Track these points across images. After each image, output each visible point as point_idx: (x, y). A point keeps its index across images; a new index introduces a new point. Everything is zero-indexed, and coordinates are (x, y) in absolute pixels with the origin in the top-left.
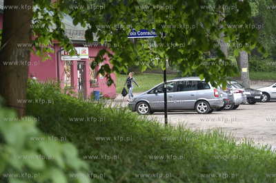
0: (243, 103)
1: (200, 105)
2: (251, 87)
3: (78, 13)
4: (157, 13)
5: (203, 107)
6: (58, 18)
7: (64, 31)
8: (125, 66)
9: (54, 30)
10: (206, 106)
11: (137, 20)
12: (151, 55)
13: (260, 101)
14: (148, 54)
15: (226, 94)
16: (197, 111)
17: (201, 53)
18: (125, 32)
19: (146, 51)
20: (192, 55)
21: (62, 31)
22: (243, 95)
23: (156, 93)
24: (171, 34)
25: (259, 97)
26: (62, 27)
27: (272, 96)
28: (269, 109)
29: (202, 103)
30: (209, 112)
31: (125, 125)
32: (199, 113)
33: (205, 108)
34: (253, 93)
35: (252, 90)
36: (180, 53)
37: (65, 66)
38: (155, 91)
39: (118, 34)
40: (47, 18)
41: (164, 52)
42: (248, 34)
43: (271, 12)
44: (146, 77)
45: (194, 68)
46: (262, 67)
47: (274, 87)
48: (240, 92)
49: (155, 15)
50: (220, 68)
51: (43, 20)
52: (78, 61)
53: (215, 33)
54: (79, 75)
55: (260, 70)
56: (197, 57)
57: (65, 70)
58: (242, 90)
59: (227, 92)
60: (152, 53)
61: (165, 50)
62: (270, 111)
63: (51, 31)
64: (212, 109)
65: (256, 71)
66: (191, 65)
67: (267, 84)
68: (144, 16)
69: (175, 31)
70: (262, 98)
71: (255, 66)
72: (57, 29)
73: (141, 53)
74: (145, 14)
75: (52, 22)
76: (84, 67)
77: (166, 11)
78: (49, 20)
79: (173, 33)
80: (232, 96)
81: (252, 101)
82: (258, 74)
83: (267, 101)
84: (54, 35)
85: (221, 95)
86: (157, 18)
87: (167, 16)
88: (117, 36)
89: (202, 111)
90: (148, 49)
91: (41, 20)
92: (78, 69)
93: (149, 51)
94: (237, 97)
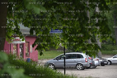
0: (99, 65)
1: (79, 66)
2: (103, 58)
3: (26, 21)
4: (63, 22)
5: (80, 67)
6: (17, 23)
7: (19, 29)
8: (48, 46)
9: (15, 29)
10: (81, 66)
11: (54, 25)
12: (60, 41)
13: (107, 64)
14: (59, 41)
15: (91, 61)
16: (77, 69)
17: (84, 40)
18: (48, 30)
19: (58, 39)
20: (80, 42)
21: (18, 29)
22: (99, 62)
23: (58, 60)
24: (70, 32)
25: (106, 63)
26: (18, 27)
27: (112, 62)
28: (111, 68)
29: (80, 65)
30: (83, 69)
31: (47, 74)
32: (78, 70)
33: (81, 67)
34: (103, 60)
35: (103, 59)
36: (74, 40)
37: (14, 46)
38: (57, 59)
39: (45, 31)
40: (11, 23)
41: (66, 40)
42: (106, 32)
43: (112, 22)
44: (52, 52)
45: (81, 47)
46: (107, 48)
47: (113, 58)
48: (97, 60)
49: (62, 23)
50: (92, 48)
51: (10, 24)
52: (20, 44)
53: (91, 31)
54: (20, 50)
55: (106, 50)
56: (82, 42)
57: (14, 48)
58: (98, 59)
59: (91, 60)
60: (61, 40)
61: (67, 39)
62: (112, 69)
63: (13, 29)
64: (84, 68)
65: (104, 50)
66: (79, 46)
67: (110, 56)
68: (57, 23)
69: (71, 30)
70: (108, 63)
71: (104, 48)
72: (16, 28)
73: (56, 40)
74: (57, 22)
75: (14, 25)
76: (23, 46)
77: (68, 21)
78: (12, 24)
79: (71, 31)
80: (94, 62)
81: (103, 64)
82: (105, 52)
83: (110, 65)
84: (15, 31)
85: (89, 61)
86: (63, 24)
87: (68, 23)
88: (44, 32)
89: (80, 68)
90: (59, 39)
91: (9, 24)
92: (20, 48)
93: (59, 40)
94: (96, 62)
